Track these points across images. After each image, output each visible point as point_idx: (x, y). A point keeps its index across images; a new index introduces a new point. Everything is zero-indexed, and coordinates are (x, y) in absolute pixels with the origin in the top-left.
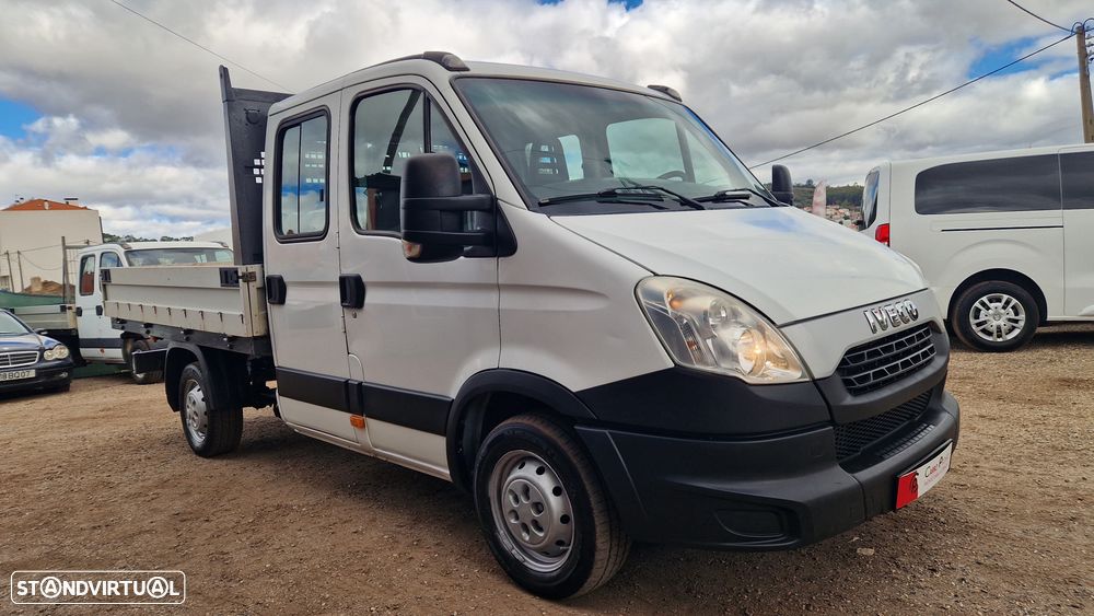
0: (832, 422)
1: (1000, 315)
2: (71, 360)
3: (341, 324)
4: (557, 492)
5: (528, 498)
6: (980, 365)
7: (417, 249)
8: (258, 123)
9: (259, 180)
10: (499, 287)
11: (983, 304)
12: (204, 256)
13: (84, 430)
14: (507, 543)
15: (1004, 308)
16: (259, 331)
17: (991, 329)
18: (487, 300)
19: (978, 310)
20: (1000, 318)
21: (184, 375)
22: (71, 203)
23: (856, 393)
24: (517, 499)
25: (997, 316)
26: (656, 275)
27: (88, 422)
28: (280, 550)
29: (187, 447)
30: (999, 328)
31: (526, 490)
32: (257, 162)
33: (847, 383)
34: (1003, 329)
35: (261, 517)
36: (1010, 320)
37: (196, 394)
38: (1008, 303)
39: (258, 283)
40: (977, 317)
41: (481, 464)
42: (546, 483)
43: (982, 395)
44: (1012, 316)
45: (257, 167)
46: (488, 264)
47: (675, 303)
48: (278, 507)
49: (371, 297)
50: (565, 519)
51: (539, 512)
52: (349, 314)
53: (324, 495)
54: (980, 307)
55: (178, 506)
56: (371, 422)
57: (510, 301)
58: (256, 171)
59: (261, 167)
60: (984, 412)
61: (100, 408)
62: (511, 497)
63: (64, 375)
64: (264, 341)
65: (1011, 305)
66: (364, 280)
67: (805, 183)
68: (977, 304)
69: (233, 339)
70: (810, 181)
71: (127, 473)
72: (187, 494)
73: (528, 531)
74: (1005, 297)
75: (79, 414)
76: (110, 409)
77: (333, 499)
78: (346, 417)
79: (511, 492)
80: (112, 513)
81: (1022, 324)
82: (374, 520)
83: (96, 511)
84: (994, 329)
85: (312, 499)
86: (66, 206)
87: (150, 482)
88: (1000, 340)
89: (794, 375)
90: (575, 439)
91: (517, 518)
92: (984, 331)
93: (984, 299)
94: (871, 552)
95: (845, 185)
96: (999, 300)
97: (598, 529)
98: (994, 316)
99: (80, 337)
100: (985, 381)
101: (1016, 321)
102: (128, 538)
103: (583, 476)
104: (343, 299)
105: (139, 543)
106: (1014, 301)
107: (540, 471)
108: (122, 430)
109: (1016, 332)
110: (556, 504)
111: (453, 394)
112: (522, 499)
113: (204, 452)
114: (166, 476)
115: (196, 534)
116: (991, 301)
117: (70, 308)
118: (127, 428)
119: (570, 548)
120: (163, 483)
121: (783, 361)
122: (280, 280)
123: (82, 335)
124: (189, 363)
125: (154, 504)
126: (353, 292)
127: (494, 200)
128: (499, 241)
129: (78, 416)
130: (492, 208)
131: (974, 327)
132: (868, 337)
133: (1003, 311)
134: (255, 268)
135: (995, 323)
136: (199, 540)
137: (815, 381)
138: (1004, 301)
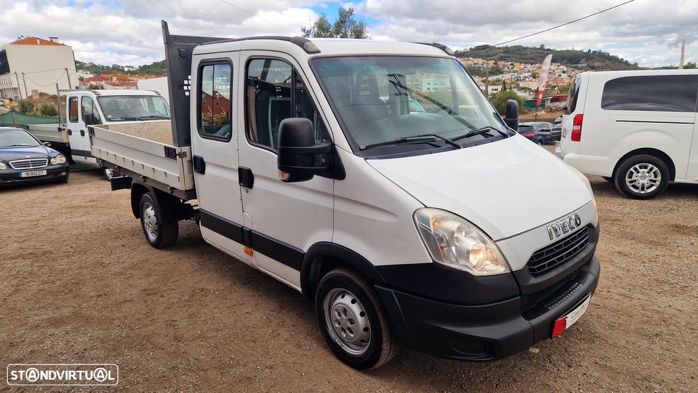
0: (520, 294)
1: (645, 177)
2: (67, 165)
3: (239, 195)
4: (362, 314)
5: (346, 315)
6: (627, 210)
7: (287, 176)
8: (186, 57)
9: (187, 94)
10: (334, 196)
11: (636, 169)
12: (145, 99)
13: (81, 216)
14: (333, 335)
15: (648, 172)
16: (189, 187)
17: (638, 185)
18: (327, 202)
19: (632, 173)
20: (645, 178)
21: (142, 200)
22: (54, 40)
23: (536, 276)
24: (339, 314)
25: (644, 177)
26: (426, 207)
27: (83, 210)
28: (205, 321)
29: (145, 240)
30: (643, 185)
31: (345, 311)
32: (186, 82)
33: (532, 270)
34: (646, 186)
35: (192, 296)
36: (651, 180)
37: (150, 212)
38: (651, 169)
39: (188, 158)
40: (630, 177)
41: (320, 291)
42: (356, 309)
43: (624, 235)
44: (653, 178)
45: (186, 85)
46: (329, 181)
47: (436, 223)
48: (202, 290)
49: (257, 183)
50: (366, 329)
51: (352, 323)
52: (244, 190)
53: (228, 283)
54: (634, 171)
55: (144, 284)
56: (256, 253)
57: (340, 206)
58: (185, 88)
59: (188, 85)
60: (621, 249)
61: (89, 199)
62: (336, 313)
63: (64, 174)
64: (192, 193)
65: (653, 171)
66: (253, 173)
67: (539, 47)
68: (632, 169)
69: (172, 189)
70: (542, 46)
71: (112, 257)
72: (149, 275)
73: (345, 332)
74: (650, 166)
75: (76, 203)
76: (94, 201)
77: (234, 287)
78: (242, 247)
79: (336, 310)
80: (107, 286)
81: (658, 183)
82: (257, 305)
83: (98, 284)
84: (640, 186)
85: (221, 286)
86: (51, 42)
87: (127, 264)
88: (643, 192)
89: (501, 270)
90: (375, 291)
91: (339, 324)
92: (634, 186)
93: (637, 166)
94: (537, 351)
95: (565, 49)
96: (646, 168)
97: (384, 339)
98: (641, 177)
99: (72, 148)
100: (628, 223)
101: (655, 181)
102: (119, 305)
103: (377, 310)
104: (241, 181)
105: (125, 308)
106: (656, 169)
107: (353, 302)
108: (104, 218)
109: (653, 188)
110: (361, 321)
111: (305, 249)
112: (343, 315)
113: (156, 245)
114: (135, 261)
115: (157, 305)
116: (641, 168)
117: (64, 130)
118: (106, 218)
119: (369, 344)
120: (134, 266)
121: (495, 261)
122: (202, 160)
123: (72, 147)
124: (144, 193)
125: (130, 282)
126: (246, 178)
127: (333, 145)
128: (335, 170)
129: (76, 205)
130: (332, 152)
131: (628, 183)
132: (548, 242)
133: (647, 174)
134: (186, 149)
135: (641, 182)
136: (159, 310)
137: (512, 272)
138: (649, 168)
